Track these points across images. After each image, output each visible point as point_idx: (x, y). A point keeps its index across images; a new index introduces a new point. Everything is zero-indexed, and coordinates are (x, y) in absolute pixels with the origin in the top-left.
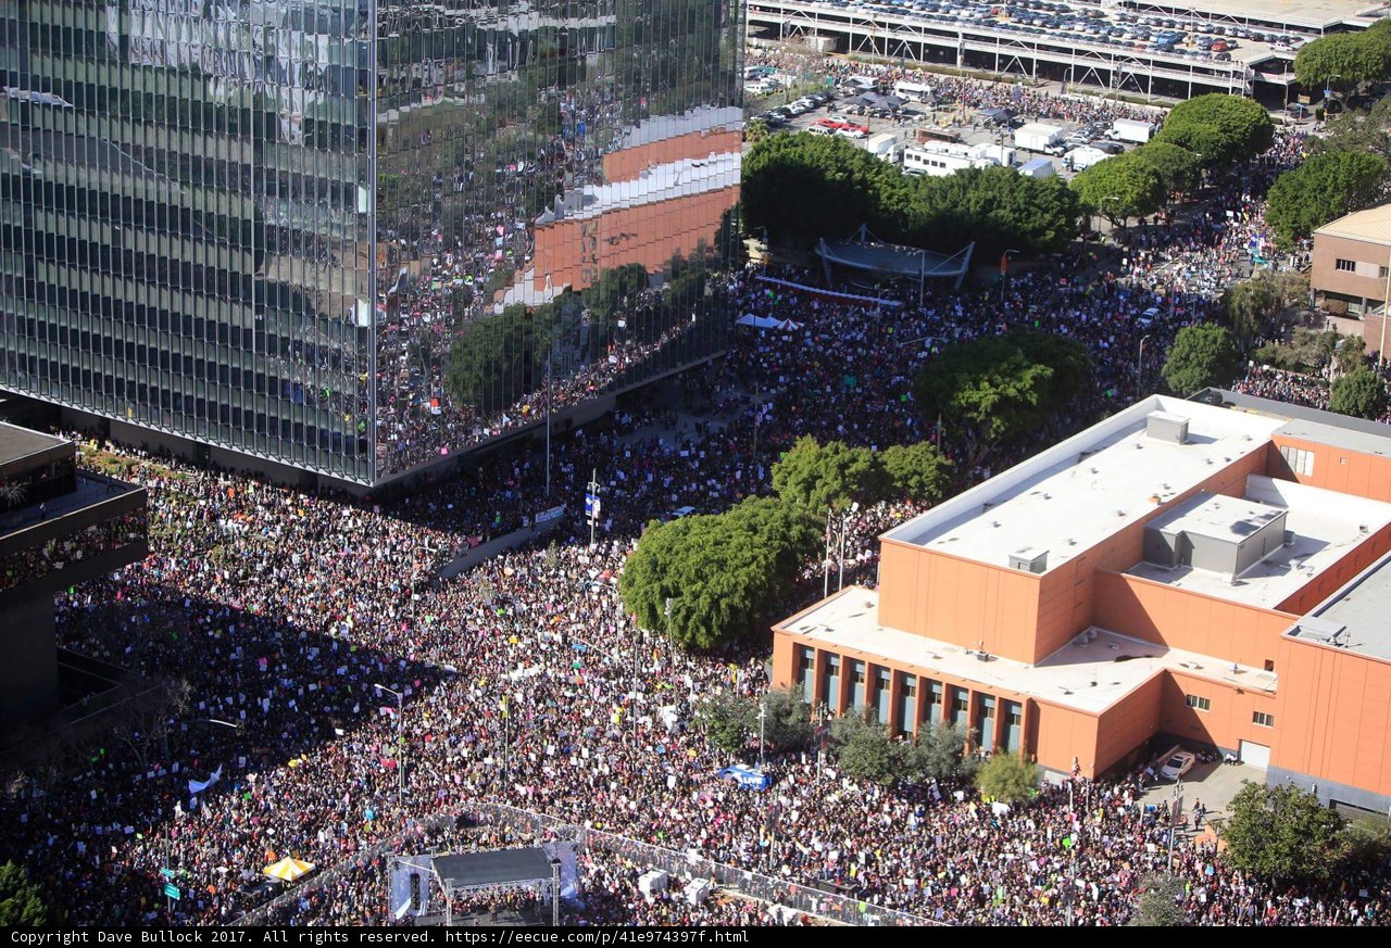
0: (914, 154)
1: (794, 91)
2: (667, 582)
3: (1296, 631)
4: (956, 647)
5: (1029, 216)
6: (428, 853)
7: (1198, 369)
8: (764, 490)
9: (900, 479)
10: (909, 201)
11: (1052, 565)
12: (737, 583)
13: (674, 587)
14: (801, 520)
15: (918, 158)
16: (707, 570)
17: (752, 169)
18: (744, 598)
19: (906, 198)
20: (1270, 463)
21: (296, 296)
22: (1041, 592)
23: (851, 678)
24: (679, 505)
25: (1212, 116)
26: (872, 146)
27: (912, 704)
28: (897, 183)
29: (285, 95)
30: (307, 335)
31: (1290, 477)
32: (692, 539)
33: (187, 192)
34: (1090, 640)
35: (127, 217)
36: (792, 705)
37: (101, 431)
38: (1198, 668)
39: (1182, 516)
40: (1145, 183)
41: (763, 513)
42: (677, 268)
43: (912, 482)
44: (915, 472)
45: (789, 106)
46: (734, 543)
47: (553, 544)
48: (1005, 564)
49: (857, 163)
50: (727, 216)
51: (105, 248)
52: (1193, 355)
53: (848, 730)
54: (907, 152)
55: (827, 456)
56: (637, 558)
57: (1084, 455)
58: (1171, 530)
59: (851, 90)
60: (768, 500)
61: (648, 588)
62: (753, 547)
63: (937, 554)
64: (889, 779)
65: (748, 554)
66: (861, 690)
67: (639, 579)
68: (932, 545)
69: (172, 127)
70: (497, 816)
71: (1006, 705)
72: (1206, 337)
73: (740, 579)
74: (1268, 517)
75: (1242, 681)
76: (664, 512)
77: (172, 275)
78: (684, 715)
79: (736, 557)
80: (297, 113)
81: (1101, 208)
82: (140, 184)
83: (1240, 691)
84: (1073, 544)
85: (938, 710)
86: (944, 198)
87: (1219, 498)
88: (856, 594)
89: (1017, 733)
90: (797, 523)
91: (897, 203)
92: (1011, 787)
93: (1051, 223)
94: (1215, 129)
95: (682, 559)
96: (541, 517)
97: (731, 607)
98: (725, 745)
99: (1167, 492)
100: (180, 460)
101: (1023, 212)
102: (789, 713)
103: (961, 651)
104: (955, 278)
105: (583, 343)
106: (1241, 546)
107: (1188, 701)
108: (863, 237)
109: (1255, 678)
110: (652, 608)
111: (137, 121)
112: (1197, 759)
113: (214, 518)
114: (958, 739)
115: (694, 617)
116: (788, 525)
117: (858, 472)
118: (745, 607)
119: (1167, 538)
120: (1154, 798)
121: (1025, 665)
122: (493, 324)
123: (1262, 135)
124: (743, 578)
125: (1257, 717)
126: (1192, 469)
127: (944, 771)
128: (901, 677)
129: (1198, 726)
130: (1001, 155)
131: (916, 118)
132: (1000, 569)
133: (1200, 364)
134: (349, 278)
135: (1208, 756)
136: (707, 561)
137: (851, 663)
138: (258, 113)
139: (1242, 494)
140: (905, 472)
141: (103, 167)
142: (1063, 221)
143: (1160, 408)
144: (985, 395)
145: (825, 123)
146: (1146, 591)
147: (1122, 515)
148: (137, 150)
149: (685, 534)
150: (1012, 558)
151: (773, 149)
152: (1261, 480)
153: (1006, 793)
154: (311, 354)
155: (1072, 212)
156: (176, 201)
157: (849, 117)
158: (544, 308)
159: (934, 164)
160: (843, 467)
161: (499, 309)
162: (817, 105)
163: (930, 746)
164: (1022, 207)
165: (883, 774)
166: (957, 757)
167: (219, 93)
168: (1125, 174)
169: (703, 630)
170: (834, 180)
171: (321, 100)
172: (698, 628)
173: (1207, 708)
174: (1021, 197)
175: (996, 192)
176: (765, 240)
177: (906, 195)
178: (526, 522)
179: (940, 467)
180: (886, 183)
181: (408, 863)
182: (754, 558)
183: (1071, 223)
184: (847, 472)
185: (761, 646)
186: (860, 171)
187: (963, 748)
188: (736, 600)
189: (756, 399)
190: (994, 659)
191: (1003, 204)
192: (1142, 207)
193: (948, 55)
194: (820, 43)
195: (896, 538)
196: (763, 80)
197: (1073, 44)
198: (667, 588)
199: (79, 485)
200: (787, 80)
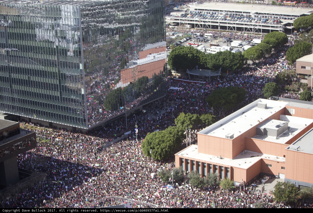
0: (208, 49)
1: (182, 37)
2: (152, 146)
3: (289, 148)
4: (215, 156)
5: (233, 61)
7: (270, 93)
9: (204, 121)
10: (207, 60)
11: (235, 137)
12: (167, 145)
14: (181, 131)
15: (209, 50)
16: (160, 143)
17: (172, 55)
18: (168, 149)
19: (206, 59)
20: (285, 112)
22: (233, 143)
23: (192, 164)
24: (156, 129)
25: (274, 37)
26: (199, 48)
27: (206, 169)
28: (204, 56)
31: (290, 115)
32: (157, 136)
34: (245, 153)
35: (31, 73)
36: (179, 171)
38: (269, 158)
39: (265, 125)
40: (259, 52)
41: (173, 130)
43: (207, 121)
44: (207, 119)
45: (181, 41)
46: (166, 137)
47: (128, 140)
48: (224, 137)
49: (195, 52)
52: (269, 89)
53: (192, 176)
54: (207, 49)
55: (187, 116)
56: (145, 141)
57: (243, 113)
58: (262, 128)
59: (195, 36)
60: (174, 127)
61: (147, 147)
62: (170, 137)
63: (210, 136)
64: (200, 186)
65: (169, 139)
66: (195, 167)
67: (145, 146)
68: (209, 134)
70: (115, 199)
71: (226, 168)
72: (271, 85)
73: (167, 144)
74: (284, 124)
75: (278, 160)
76: (152, 131)
79: (166, 139)
81: (249, 58)
82: (36, 66)
83: (278, 162)
84: (240, 132)
85: (212, 170)
86: (214, 58)
87: (273, 120)
88: (193, 146)
89: (229, 174)
90: (180, 131)
91: (204, 60)
92: (227, 186)
93: (238, 62)
94: (275, 39)
95: (154, 141)
96: (126, 134)
97: (166, 151)
98: (165, 181)
99: (262, 120)
100: (46, 126)
101: (232, 61)
102: (178, 173)
103: (216, 157)
104: (217, 76)
106: (278, 130)
107: (267, 165)
108: (197, 68)
109: (281, 159)
110: (148, 152)
112: (270, 178)
114: (216, 177)
115: (158, 153)
116: (178, 132)
117: (194, 120)
119: (261, 129)
120: (260, 187)
121: (230, 159)
122: (114, 91)
123: (286, 40)
125: (282, 168)
126: (267, 114)
127: (213, 184)
128: (203, 164)
129: (270, 171)
130: (228, 48)
131: (209, 41)
132: (223, 139)
133: (270, 91)
135: (272, 177)
136: (160, 141)
137: (192, 161)
139: (279, 119)
140: (205, 119)
142: (241, 62)
143: (261, 101)
145: (189, 44)
146: (257, 142)
147: (251, 125)
149: (155, 135)
150: (226, 136)
151: (177, 50)
152: (283, 116)
153: (226, 188)
155: (243, 60)
157: (194, 42)
159: (213, 51)
160: (190, 119)
161: (116, 88)
162: (187, 40)
163: (209, 178)
164: (232, 59)
165: (199, 185)
166: (215, 180)
168: (254, 51)
169: (159, 156)
170: (190, 56)
173: (271, 166)
174: (231, 57)
175: (226, 56)
176: (175, 70)
177: (206, 58)
179: (213, 117)
180: (202, 56)
182: (170, 140)
183: (243, 62)
184: (191, 120)
186: (196, 54)
187: (217, 178)
188: (167, 149)
190: (223, 159)
191: (227, 59)
192: (259, 58)
193: (217, 27)
194: (188, 26)
195: (201, 133)
196: (175, 35)
197: (244, 23)
198: (152, 147)
199: (21, 132)
200: (181, 35)
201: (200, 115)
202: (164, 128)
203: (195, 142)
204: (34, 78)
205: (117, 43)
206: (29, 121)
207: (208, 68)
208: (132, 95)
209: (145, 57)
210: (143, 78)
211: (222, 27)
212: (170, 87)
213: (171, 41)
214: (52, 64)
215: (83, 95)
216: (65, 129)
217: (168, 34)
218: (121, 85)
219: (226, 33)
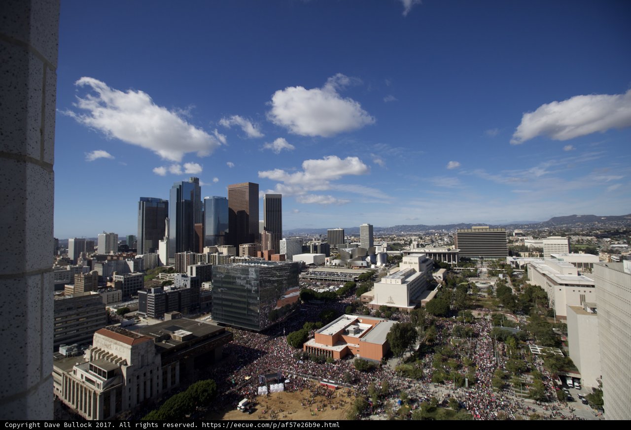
1: (306, 284)
3: (361, 340)
4: (323, 345)
7: (349, 311)
8: (302, 328)
11: (333, 334)
13: (293, 340)
15: (319, 291)
17: (301, 293)
18: (300, 341)
19: (318, 295)
20: (357, 321)
21: (251, 310)
22: (332, 337)
23: (312, 349)
24: (294, 331)
26: (314, 290)
27: (319, 352)
28: (317, 293)
29: (252, 287)
30: (253, 314)
31: (359, 322)
34: (338, 343)
35: (233, 302)
36: (306, 353)
38: (351, 345)
39: (348, 328)
40: (343, 291)
41: (302, 331)
42: (293, 304)
43: (319, 326)
45: (306, 286)
46: (299, 334)
47: (280, 336)
48: (328, 335)
49: (312, 292)
50: (299, 298)
51: (231, 305)
53: (312, 356)
55: (309, 324)
56: (289, 337)
57: (337, 322)
59: (312, 284)
60: (303, 329)
62: (301, 334)
64: (317, 361)
66: (313, 351)
67: (289, 339)
68: (321, 333)
69: (239, 291)
71: (329, 351)
72: (350, 307)
73: (300, 338)
74: (357, 327)
75: (356, 347)
76: (292, 331)
77: (238, 308)
79: (299, 336)
80: (253, 289)
81: (338, 294)
82: (236, 298)
84: (336, 332)
85: (322, 353)
86: (322, 295)
87: (352, 326)
88: (313, 339)
89: (331, 354)
92: (331, 361)
93: (333, 296)
94: (350, 285)
95: (293, 337)
96: (279, 333)
98: (298, 358)
99: (346, 325)
100: (238, 329)
101: (330, 296)
104: (323, 303)
105: (283, 313)
106: (354, 331)
107: (350, 349)
108: (313, 299)
109: (357, 346)
110: (290, 343)
111: (236, 291)
114: (324, 356)
115: (295, 343)
116: (305, 332)
117: (312, 325)
119: (346, 330)
120: (347, 361)
121: (331, 346)
122: (273, 311)
123: (355, 285)
125: (358, 351)
126: (349, 322)
128: (318, 349)
129: (351, 352)
130: (328, 290)
131: (319, 286)
134: (257, 307)
135: (353, 356)
136: (296, 337)
137: (312, 348)
138: (249, 290)
139: (354, 325)
141: (232, 296)
143: (345, 316)
144: (326, 316)
145: (310, 287)
146: (344, 337)
148: (235, 294)
149: (294, 334)
151: (304, 290)
152: (356, 323)
154: (253, 316)
155: (335, 295)
156: (239, 300)
157: (312, 287)
158: (279, 309)
159: (321, 291)
161: (274, 309)
163: (321, 357)
166: (324, 358)
167: (245, 288)
168: (340, 291)
169: (296, 345)
170: (310, 293)
171: (255, 288)
173: (352, 350)
174: (330, 294)
176: (303, 300)
178: (277, 334)
179: (321, 324)
181: (262, 376)
182: (301, 336)
185: (303, 347)
189: (302, 318)
190: (328, 346)
191: (328, 295)
192: (343, 294)
193: (322, 279)
194: (309, 279)
195: (316, 332)
196: (303, 283)
197: (335, 278)
199: (226, 332)
201: (315, 322)
202: (298, 331)
203: (313, 337)
204: (234, 304)
205: (276, 287)
206: (230, 326)
207: (319, 300)
209: (289, 294)
210: (288, 304)
211: (326, 280)
212: (301, 309)
213: (302, 286)
214: (244, 297)
215: (258, 313)
216: (248, 330)
217: (300, 283)
218: (277, 308)
219: (327, 282)
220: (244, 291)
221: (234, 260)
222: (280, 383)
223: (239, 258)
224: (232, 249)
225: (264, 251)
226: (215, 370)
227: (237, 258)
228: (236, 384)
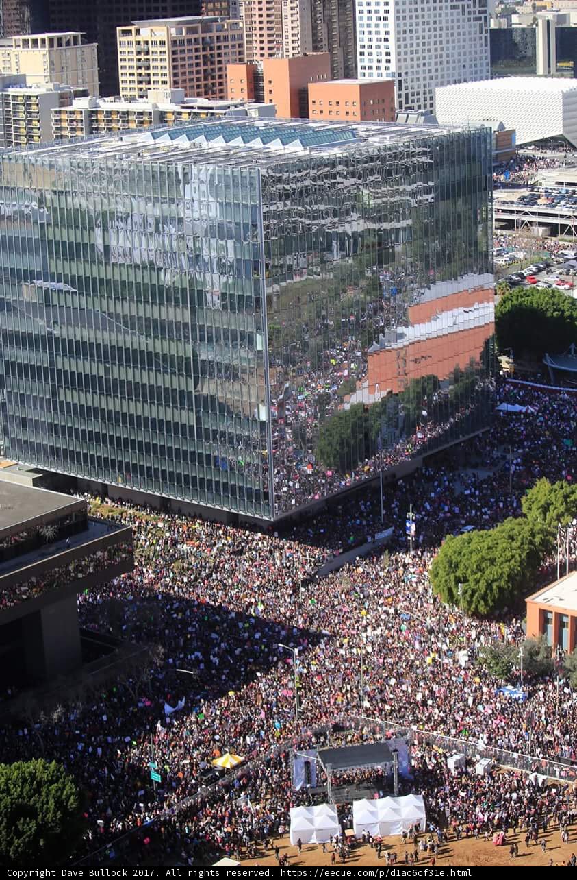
1: (525, 262)
2: (459, 573)
6: (315, 748)
12: (501, 574)
13: (463, 577)
14: (541, 531)
16: (483, 565)
17: (502, 313)
18: (507, 582)
21: (220, 404)
24: (465, 525)
29: (208, 278)
30: (227, 426)
32: (473, 546)
33: (150, 341)
35: (113, 359)
36: (539, 648)
37: (103, 492)
41: (517, 528)
42: (457, 376)
45: (523, 272)
46: (500, 547)
47: (387, 552)
49: (566, 305)
50: (487, 343)
51: (100, 378)
53: (576, 662)
55: (556, 490)
56: (440, 559)
59: (560, 260)
60: (520, 520)
61: (447, 578)
62: (511, 549)
65: (509, 554)
67: (441, 573)
69: (139, 301)
70: (357, 725)
73: (504, 570)
76: (455, 529)
77: (143, 393)
78: (473, 657)
79: (501, 556)
80: (216, 289)
82: (121, 337)
90: (538, 534)
95: (467, 559)
96: (379, 536)
97: (499, 588)
98: (499, 675)
100: (153, 509)
102: (538, 653)
105: (401, 425)
108: (573, 351)
110: (450, 590)
111: (117, 298)
113: (175, 543)
115: (477, 595)
116: (533, 535)
117: (575, 500)
118: (508, 587)
122: (344, 417)
124: (506, 570)
134: (253, 391)
136: (483, 559)
138: (192, 290)
141: (97, 328)
145: (545, 281)
148: (118, 316)
149: (469, 543)
151: (514, 299)
154: (231, 439)
156: (143, 348)
157: (560, 277)
158: (375, 405)
160: (566, 497)
161: (347, 407)
162: (540, 270)
167: (167, 279)
169: (482, 603)
170: (552, 317)
171: (230, 281)
172: (479, 602)
176: (512, 356)
178: (369, 539)
181: (302, 754)
182: (513, 556)
184: (568, 500)
185: (520, 611)
186: (568, 310)
188: (503, 583)
189: (509, 456)
194: (540, 230)
196: (506, 256)
198: (459, 577)
199: (90, 526)
200: (521, 255)
204: (122, 373)
205: (347, 280)
208: (397, 427)
209: (429, 318)
210: (427, 379)
212: (498, 403)
214: (175, 332)
215: (263, 423)
220: (160, 295)
221: (92, 115)
222: (403, 793)
223: (121, 106)
224: (70, 53)
225: (263, 66)
226: (55, 716)
227: (107, 104)
228: (169, 783)
